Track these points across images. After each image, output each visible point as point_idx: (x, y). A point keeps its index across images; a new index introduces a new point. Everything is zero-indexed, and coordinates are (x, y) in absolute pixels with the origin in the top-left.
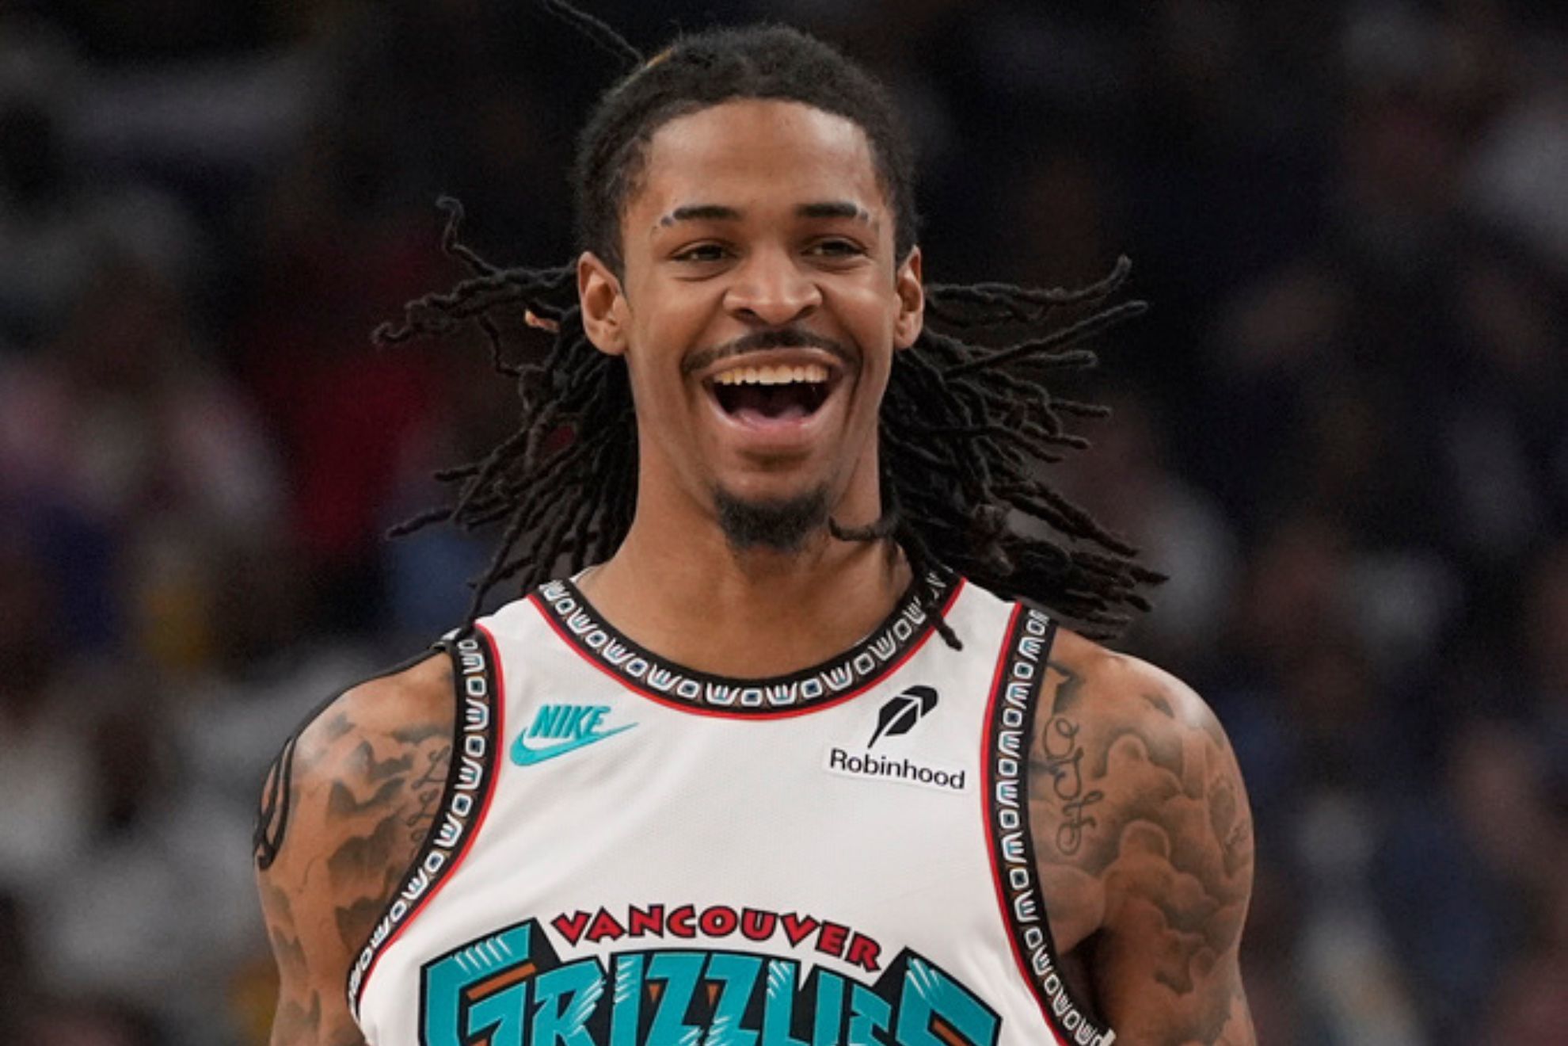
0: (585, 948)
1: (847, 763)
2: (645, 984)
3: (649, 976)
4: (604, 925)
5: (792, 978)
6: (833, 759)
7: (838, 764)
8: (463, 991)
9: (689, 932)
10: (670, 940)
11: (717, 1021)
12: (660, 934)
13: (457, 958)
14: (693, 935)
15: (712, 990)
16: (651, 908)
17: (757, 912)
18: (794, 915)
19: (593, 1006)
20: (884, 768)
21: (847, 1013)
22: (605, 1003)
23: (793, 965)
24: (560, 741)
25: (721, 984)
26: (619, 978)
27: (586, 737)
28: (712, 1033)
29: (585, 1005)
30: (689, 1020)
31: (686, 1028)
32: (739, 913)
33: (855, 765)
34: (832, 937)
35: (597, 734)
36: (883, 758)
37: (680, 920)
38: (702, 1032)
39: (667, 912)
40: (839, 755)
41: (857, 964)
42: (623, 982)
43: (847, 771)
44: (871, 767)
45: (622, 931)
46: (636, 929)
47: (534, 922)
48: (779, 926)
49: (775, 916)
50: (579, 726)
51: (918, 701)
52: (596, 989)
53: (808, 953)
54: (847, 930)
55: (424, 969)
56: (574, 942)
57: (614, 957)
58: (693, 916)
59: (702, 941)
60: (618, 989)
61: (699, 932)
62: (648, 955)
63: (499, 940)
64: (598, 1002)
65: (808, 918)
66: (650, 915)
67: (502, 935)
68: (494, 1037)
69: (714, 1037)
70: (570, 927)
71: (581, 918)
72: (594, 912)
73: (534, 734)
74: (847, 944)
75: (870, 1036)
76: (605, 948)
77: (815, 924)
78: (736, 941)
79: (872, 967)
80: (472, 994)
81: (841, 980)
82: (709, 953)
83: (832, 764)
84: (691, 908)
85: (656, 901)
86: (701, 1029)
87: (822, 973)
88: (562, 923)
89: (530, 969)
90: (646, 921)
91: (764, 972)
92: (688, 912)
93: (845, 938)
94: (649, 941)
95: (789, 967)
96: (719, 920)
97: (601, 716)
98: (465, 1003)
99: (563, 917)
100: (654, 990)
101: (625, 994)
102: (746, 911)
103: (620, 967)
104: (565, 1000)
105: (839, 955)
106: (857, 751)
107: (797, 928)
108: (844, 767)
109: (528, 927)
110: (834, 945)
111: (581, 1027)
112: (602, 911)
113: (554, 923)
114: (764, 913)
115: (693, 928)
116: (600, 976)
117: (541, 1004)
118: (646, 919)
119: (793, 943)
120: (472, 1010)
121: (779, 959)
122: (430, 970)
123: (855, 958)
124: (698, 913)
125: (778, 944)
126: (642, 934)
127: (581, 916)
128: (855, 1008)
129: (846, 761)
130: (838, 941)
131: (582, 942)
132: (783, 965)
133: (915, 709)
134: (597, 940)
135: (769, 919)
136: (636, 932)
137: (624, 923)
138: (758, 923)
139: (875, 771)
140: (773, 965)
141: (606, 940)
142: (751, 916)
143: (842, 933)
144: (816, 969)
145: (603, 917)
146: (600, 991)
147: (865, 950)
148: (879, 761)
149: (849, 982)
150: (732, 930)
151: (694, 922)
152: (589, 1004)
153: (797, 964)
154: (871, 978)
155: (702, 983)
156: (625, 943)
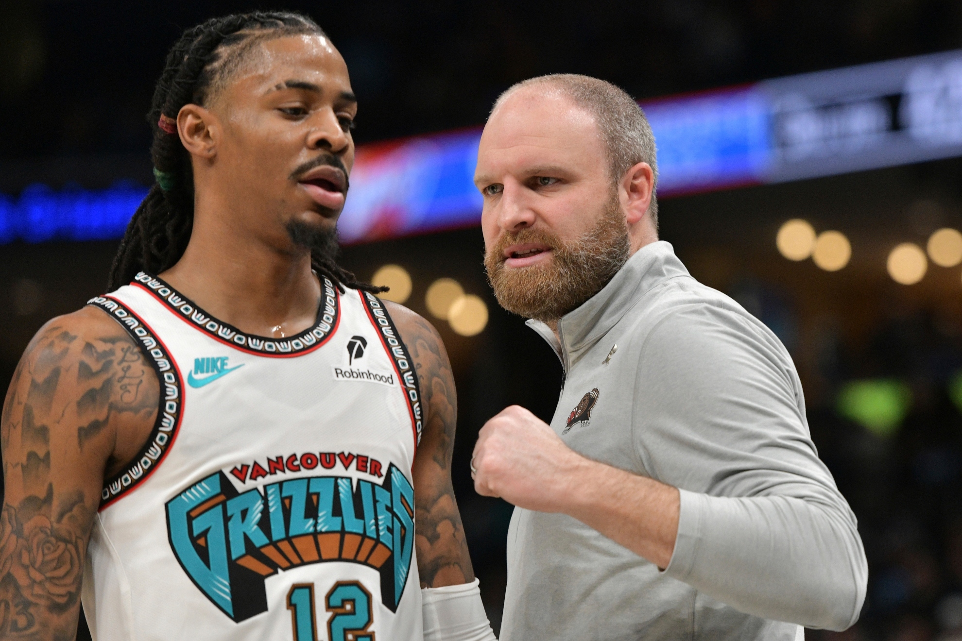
0: (250, 484)
1: (344, 374)
2: (283, 500)
3: (284, 495)
4: (258, 471)
5: (350, 487)
6: (337, 374)
7: (340, 375)
8: (188, 514)
9: (297, 468)
10: (289, 475)
11: (320, 514)
12: (284, 471)
13: (183, 496)
14: (299, 470)
15: (314, 498)
16: (277, 458)
17: (326, 454)
18: (343, 453)
19: (259, 515)
20: (360, 375)
21: (375, 501)
22: (265, 512)
23: (349, 480)
24: (210, 374)
25: (318, 494)
26: (270, 498)
27: (222, 371)
28: (320, 521)
29: (256, 515)
30: (307, 516)
31: (306, 520)
32: (318, 456)
33: (347, 375)
34: (363, 462)
35: (227, 370)
36: (358, 370)
37: (291, 463)
38: (314, 521)
39: (285, 460)
40: (339, 371)
41: (374, 475)
42: (272, 500)
43: (345, 378)
44: (355, 375)
45: (267, 473)
46: (273, 471)
47: (221, 473)
48: (338, 460)
49: (334, 454)
50: (217, 367)
51: (359, 342)
52: (259, 506)
53: (353, 472)
54: (367, 457)
55: (166, 505)
56: (244, 481)
57: (265, 487)
58: (296, 459)
59: (304, 473)
60: (271, 504)
61: (302, 468)
62: (281, 484)
63: (203, 484)
64: (262, 512)
65: (350, 454)
66: (277, 462)
67: (205, 481)
68: (209, 536)
69: (321, 523)
70: (240, 472)
71: (245, 468)
72: (251, 464)
73: (196, 373)
74: (369, 465)
75: (385, 511)
76: (260, 483)
77: (354, 457)
78: (320, 471)
79: (380, 476)
80: (193, 514)
81: (370, 484)
82: (309, 479)
83: (338, 376)
84: (294, 455)
85: (279, 455)
86: (314, 519)
87: (361, 482)
88: (235, 472)
89: (222, 498)
90: (277, 465)
91: (336, 486)
92: (294, 458)
93: (367, 462)
94: (280, 476)
95: (347, 481)
96: (309, 460)
97: (226, 361)
98: (190, 519)
99: (235, 468)
100: (287, 502)
101: (275, 507)
102: (321, 454)
103: (270, 492)
104: (244, 513)
105: (366, 471)
106: (346, 367)
107: (347, 460)
108: (343, 376)
109: (218, 476)
110: (362, 466)
111: (256, 527)
112: (255, 463)
113: (232, 472)
114: (330, 454)
115: (298, 466)
116: (260, 498)
117: (231, 516)
118: (276, 464)
119: (347, 468)
120: (194, 522)
121: (342, 478)
122: (169, 505)
123: (373, 472)
124: (299, 457)
125: (339, 470)
126: (275, 473)
127: (245, 467)
128: (377, 498)
129: (343, 373)
130: (364, 464)
131: (248, 480)
132: (344, 480)
133: (359, 346)
134: (255, 479)
135: (332, 457)
136: (273, 472)
137: (266, 467)
138: (328, 459)
139: (357, 377)
140: (339, 481)
141: (260, 479)
142: (323, 456)
143: (365, 459)
144: (359, 480)
145: (256, 467)
146: (261, 507)
147: (376, 467)
148: (357, 372)
149: (373, 485)
150: (316, 465)
151: (297, 463)
152: (257, 514)
153: (350, 479)
154: (380, 481)
155: (309, 496)
156: (270, 479)
